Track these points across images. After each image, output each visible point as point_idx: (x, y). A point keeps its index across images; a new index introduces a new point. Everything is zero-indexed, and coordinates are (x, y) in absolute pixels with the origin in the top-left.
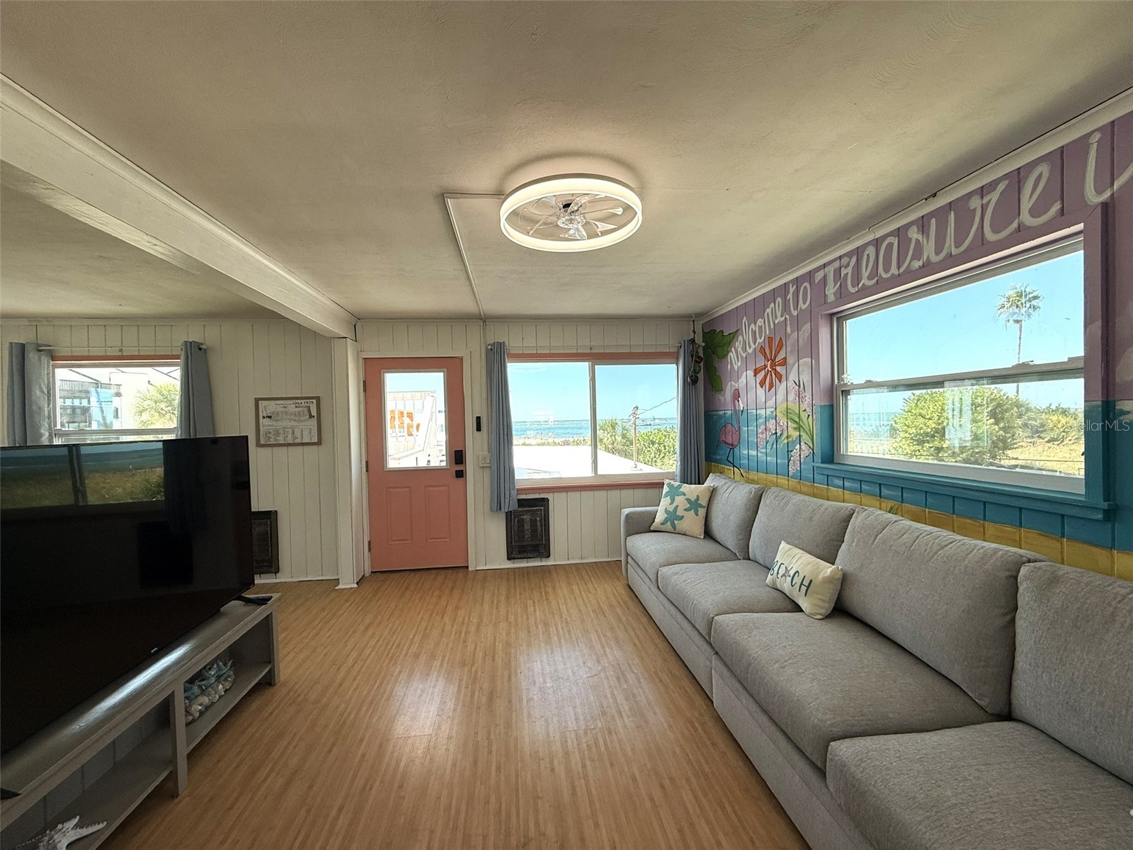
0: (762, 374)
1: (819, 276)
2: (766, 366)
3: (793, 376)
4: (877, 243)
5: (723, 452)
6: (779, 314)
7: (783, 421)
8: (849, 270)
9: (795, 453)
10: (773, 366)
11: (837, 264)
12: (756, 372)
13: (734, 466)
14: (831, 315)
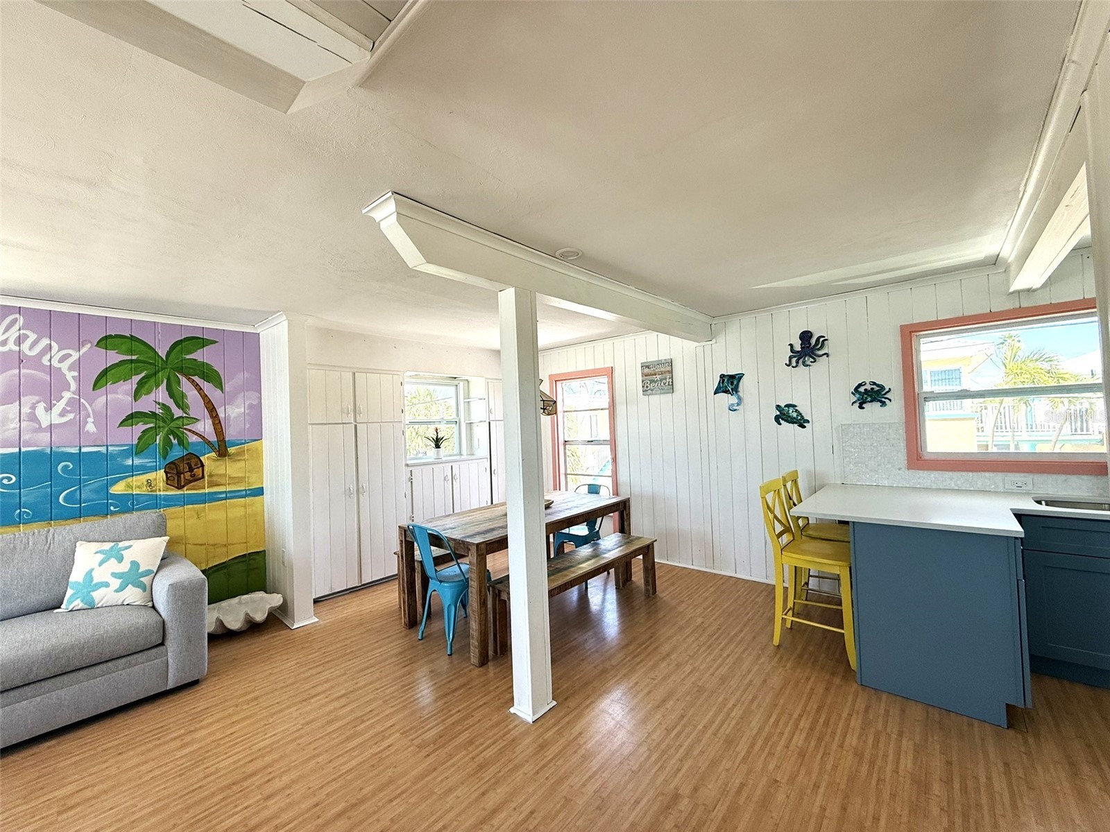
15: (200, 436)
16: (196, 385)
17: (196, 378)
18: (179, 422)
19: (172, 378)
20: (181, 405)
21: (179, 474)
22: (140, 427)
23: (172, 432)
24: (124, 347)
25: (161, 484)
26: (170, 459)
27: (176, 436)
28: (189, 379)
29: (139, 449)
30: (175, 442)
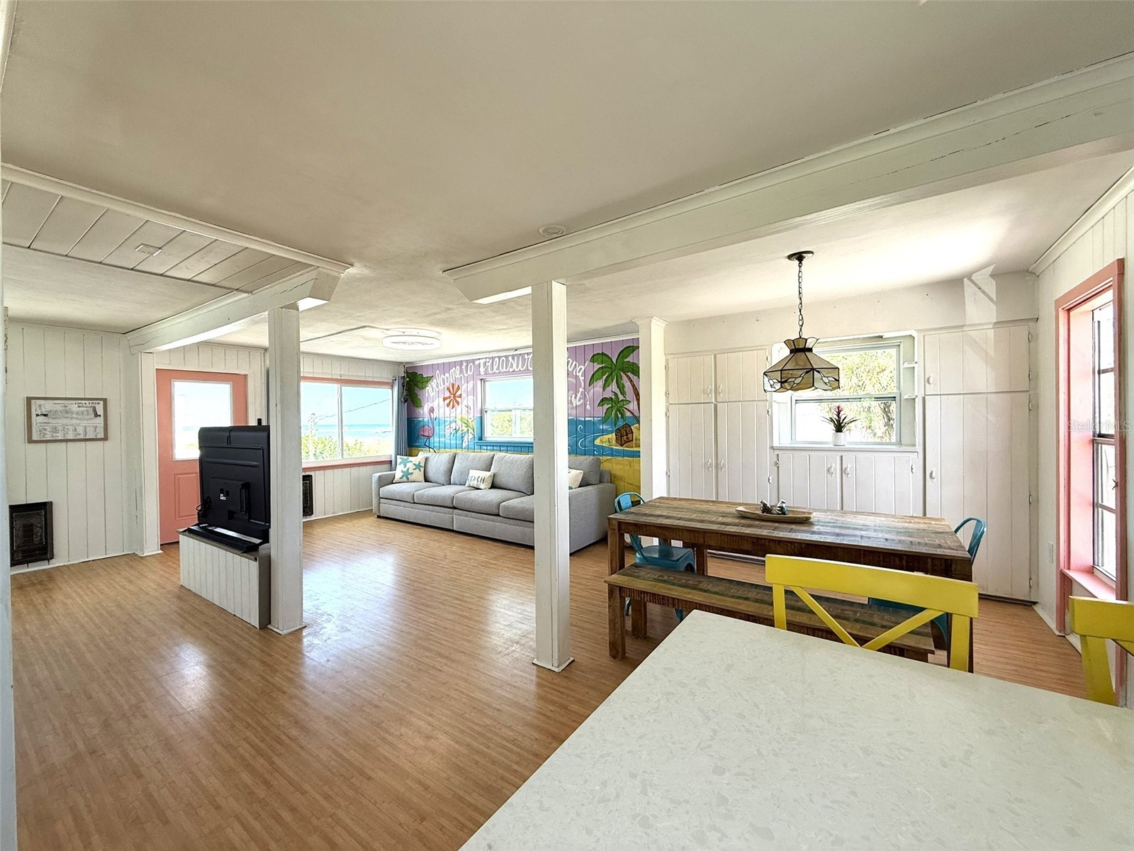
0: (448, 401)
1: (477, 362)
2: (450, 397)
3: (465, 403)
4: (499, 358)
5: (422, 441)
6: (458, 373)
7: (459, 422)
8: (489, 364)
9: (465, 439)
10: (454, 397)
11: (484, 360)
12: (444, 399)
13: (429, 448)
14: (482, 379)
15: (631, 412)
16: (630, 379)
17: (629, 374)
18: (621, 403)
19: (619, 375)
20: (623, 393)
21: (622, 436)
22: (606, 407)
23: (618, 410)
24: (600, 360)
25: (614, 442)
26: (617, 428)
27: (620, 412)
28: (626, 375)
29: (604, 421)
30: (620, 416)
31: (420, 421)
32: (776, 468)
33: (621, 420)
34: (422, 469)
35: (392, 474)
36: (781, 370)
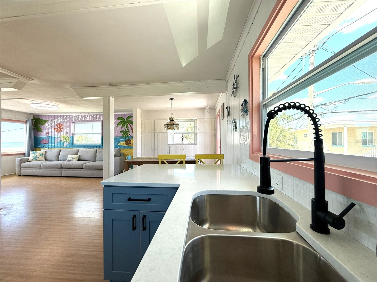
0: (57, 130)
1: (71, 116)
2: (57, 128)
3: (65, 131)
4: (81, 115)
5: (42, 145)
6: (62, 120)
7: (62, 138)
8: (77, 117)
9: (65, 144)
10: (60, 128)
11: (75, 116)
12: (55, 129)
13: (46, 148)
14: (73, 123)
15: (131, 135)
16: (130, 125)
17: (130, 124)
18: (127, 132)
19: (127, 124)
20: (128, 129)
21: (127, 142)
22: (122, 133)
23: (126, 134)
24: (120, 119)
25: (125, 144)
26: (126, 140)
27: (127, 135)
29: (122, 138)
30: (127, 136)
31: (41, 137)
32: (169, 149)
33: (127, 137)
34: (44, 156)
35: (27, 158)
36: (168, 124)
